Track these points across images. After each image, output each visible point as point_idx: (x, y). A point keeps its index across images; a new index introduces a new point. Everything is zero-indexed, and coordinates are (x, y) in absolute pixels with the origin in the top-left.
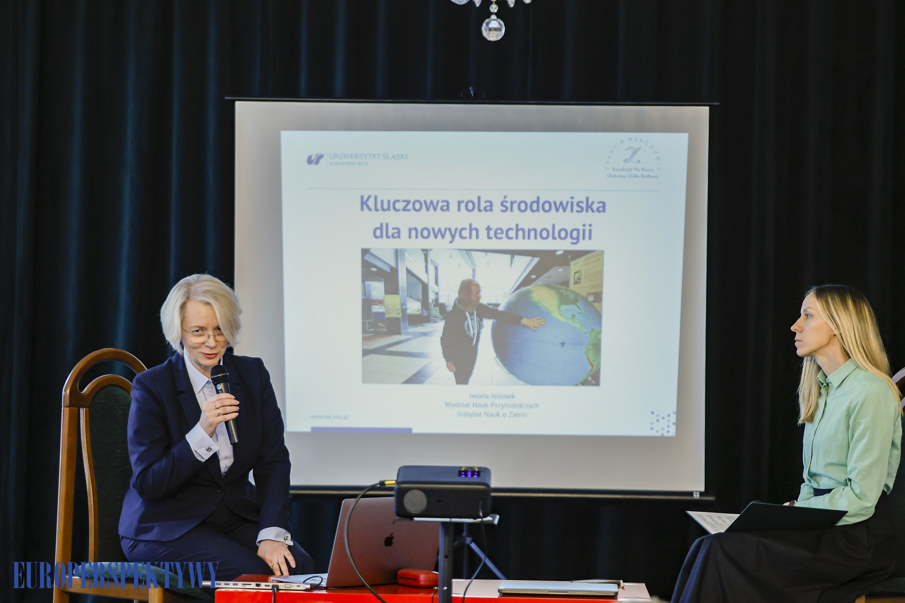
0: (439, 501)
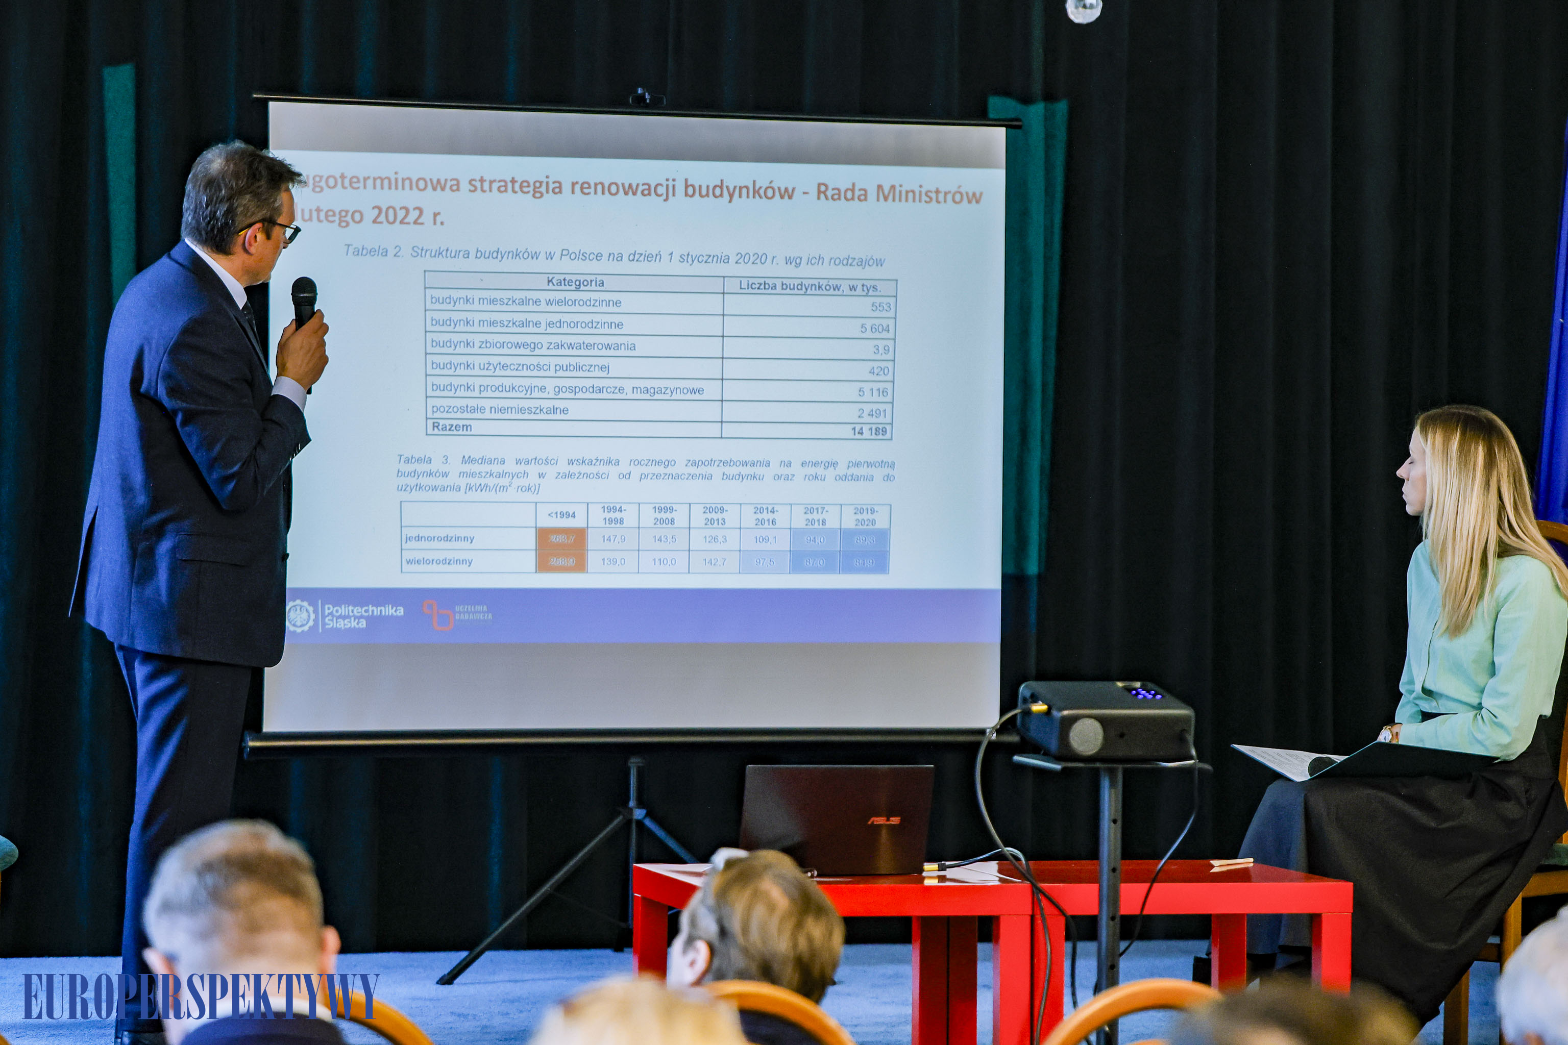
0: (1122, 735)
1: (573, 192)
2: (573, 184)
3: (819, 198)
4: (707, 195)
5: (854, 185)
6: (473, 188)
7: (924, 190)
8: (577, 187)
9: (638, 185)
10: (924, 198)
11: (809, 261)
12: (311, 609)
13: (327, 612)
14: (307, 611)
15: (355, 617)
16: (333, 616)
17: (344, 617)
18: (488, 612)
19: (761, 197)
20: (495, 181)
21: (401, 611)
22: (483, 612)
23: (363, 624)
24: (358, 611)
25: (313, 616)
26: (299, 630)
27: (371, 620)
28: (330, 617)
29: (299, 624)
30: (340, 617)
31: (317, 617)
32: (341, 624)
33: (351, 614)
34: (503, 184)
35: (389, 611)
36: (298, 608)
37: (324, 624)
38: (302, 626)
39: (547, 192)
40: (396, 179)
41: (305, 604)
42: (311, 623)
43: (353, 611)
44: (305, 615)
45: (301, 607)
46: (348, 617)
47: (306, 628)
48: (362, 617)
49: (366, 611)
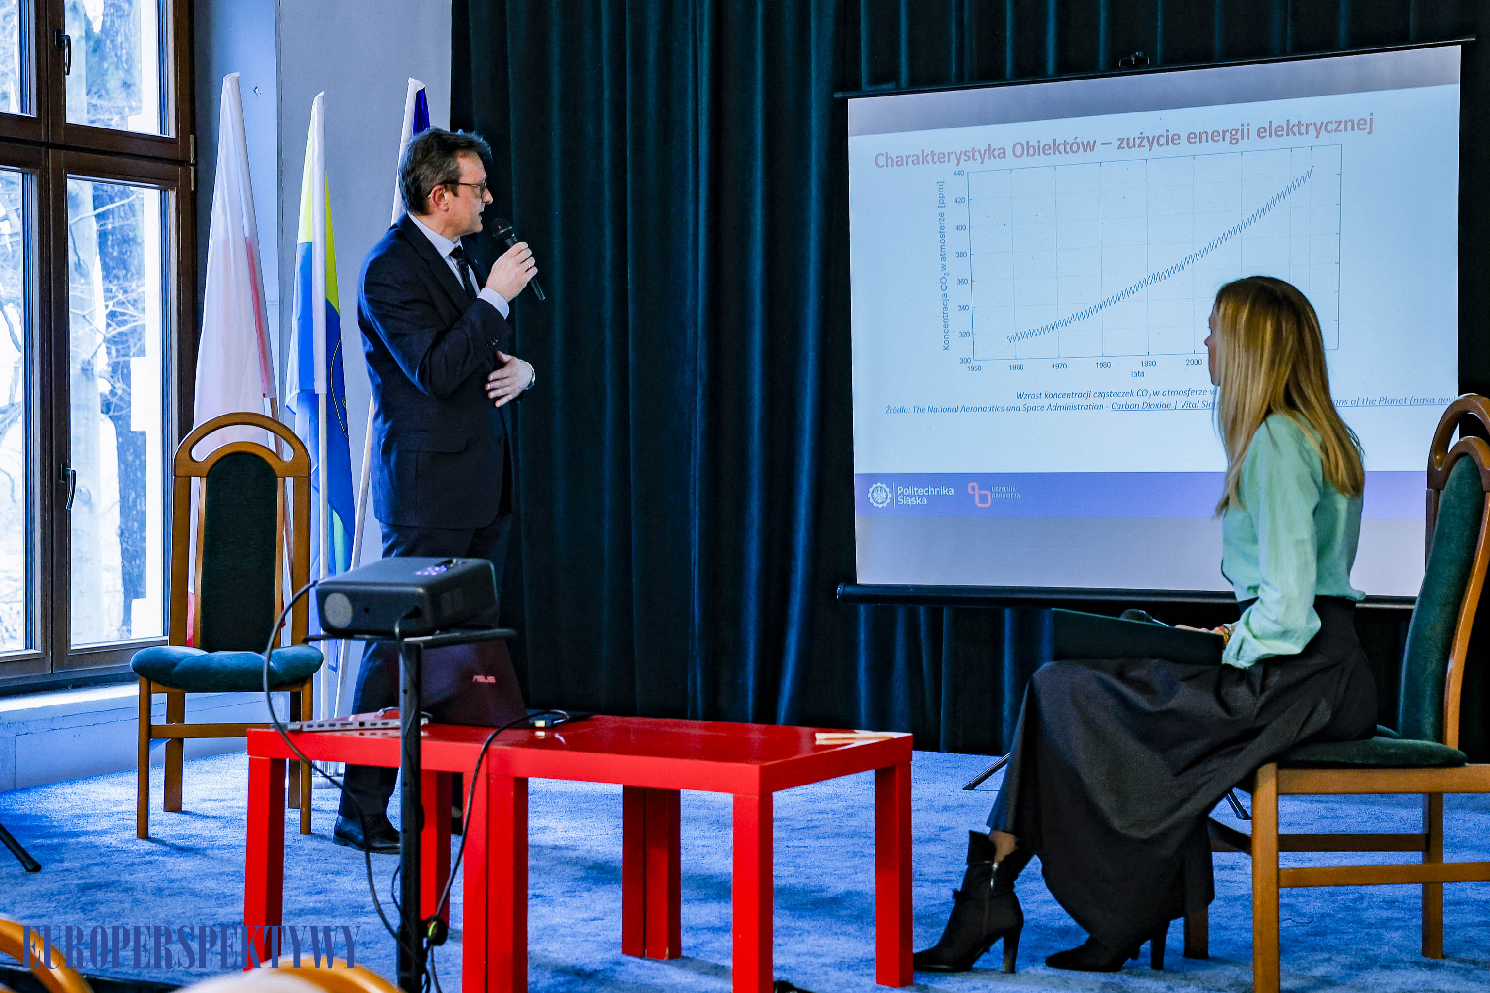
12: (888, 490)
13: (899, 492)
14: (886, 492)
15: (919, 496)
16: (903, 495)
17: (911, 496)
18: (1017, 492)
21: (952, 492)
22: (1014, 492)
23: (925, 501)
24: (921, 491)
25: (889, 495)
26: (880, 506)
27: (930, 498)
28: (901, 496)
29: (880, 501)
30: (908, 496)
31: (892, 496)
32: (909, 501)
33: (916, 494)
35: (944, 491)
36: (879, 489)
37: (898, 501)
38: (882, 503)
41: (884, 486)
42: (888, 501)
43: (917, 491)
44: (884, 495)
45: (881, 488)
46: (915, 496)
47: (885, 505)
48: (924, 496)
49: (926, 491)
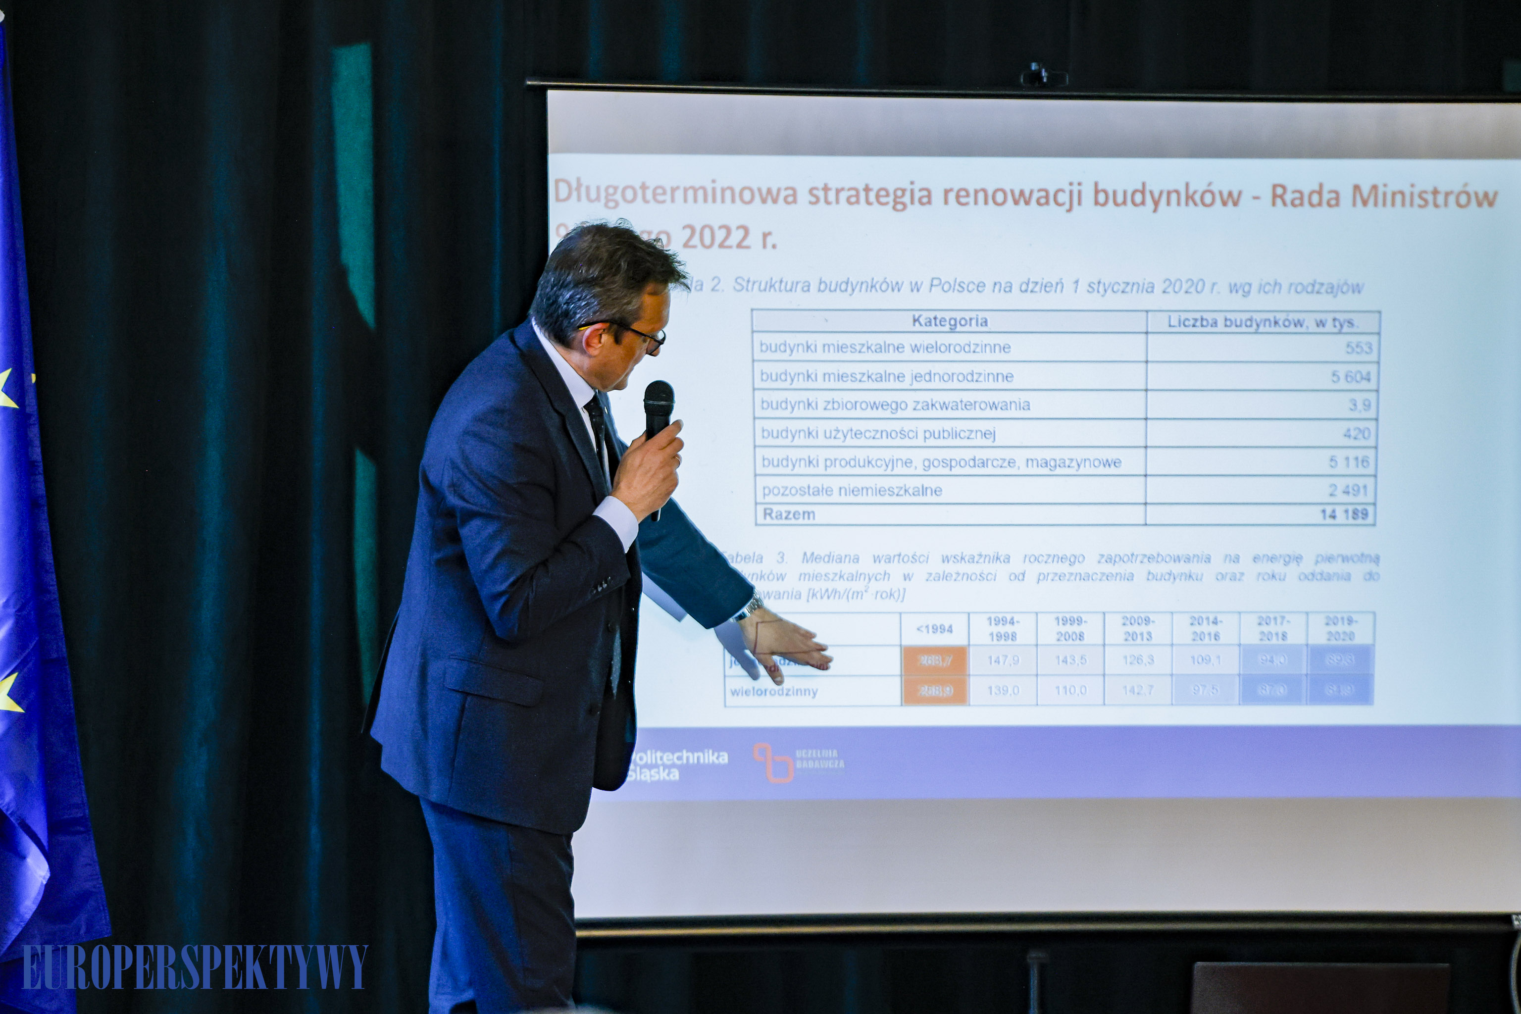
1: (946, 202)
2: (947, 192)
3: (1274, 204)
4: (1124, 203)
5: (1321, 185)
6: (813, 199)
7: (1416, 191)
8: (952, 196)
9: (1031, 192)
10: (1418, 201)
11: (1261, 288)
15: (665, 767)
17: (650, 767)
18: (839, 758)
19: (1196, 204)
20: (843, 189)
21: (724, 758)
22: (833, 758)
23: (675, 775)
27: (685, 769)
30: (645, 766)
32: (647, 776)
33: (659, 762)
34: (853, 193)
35: (709, 757)
39: (912, 202)
40: (714, 190)
43: (661, 758)
46: (656, 766)
48: (674, 766)
49: (679, 758)
